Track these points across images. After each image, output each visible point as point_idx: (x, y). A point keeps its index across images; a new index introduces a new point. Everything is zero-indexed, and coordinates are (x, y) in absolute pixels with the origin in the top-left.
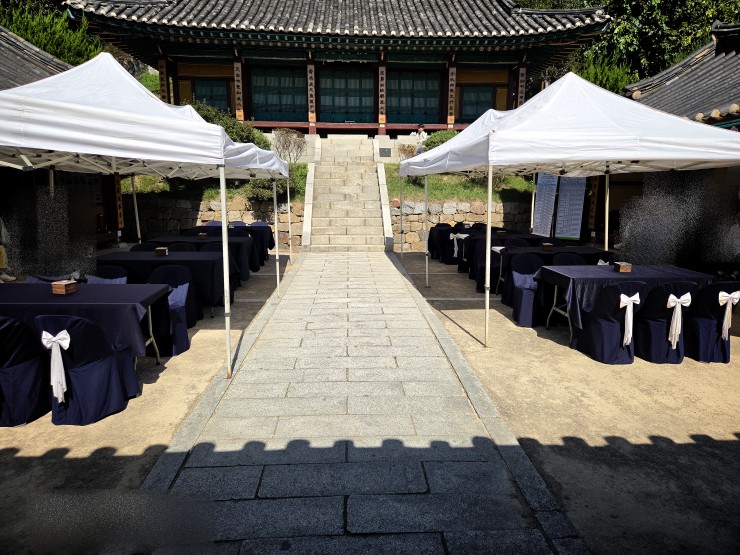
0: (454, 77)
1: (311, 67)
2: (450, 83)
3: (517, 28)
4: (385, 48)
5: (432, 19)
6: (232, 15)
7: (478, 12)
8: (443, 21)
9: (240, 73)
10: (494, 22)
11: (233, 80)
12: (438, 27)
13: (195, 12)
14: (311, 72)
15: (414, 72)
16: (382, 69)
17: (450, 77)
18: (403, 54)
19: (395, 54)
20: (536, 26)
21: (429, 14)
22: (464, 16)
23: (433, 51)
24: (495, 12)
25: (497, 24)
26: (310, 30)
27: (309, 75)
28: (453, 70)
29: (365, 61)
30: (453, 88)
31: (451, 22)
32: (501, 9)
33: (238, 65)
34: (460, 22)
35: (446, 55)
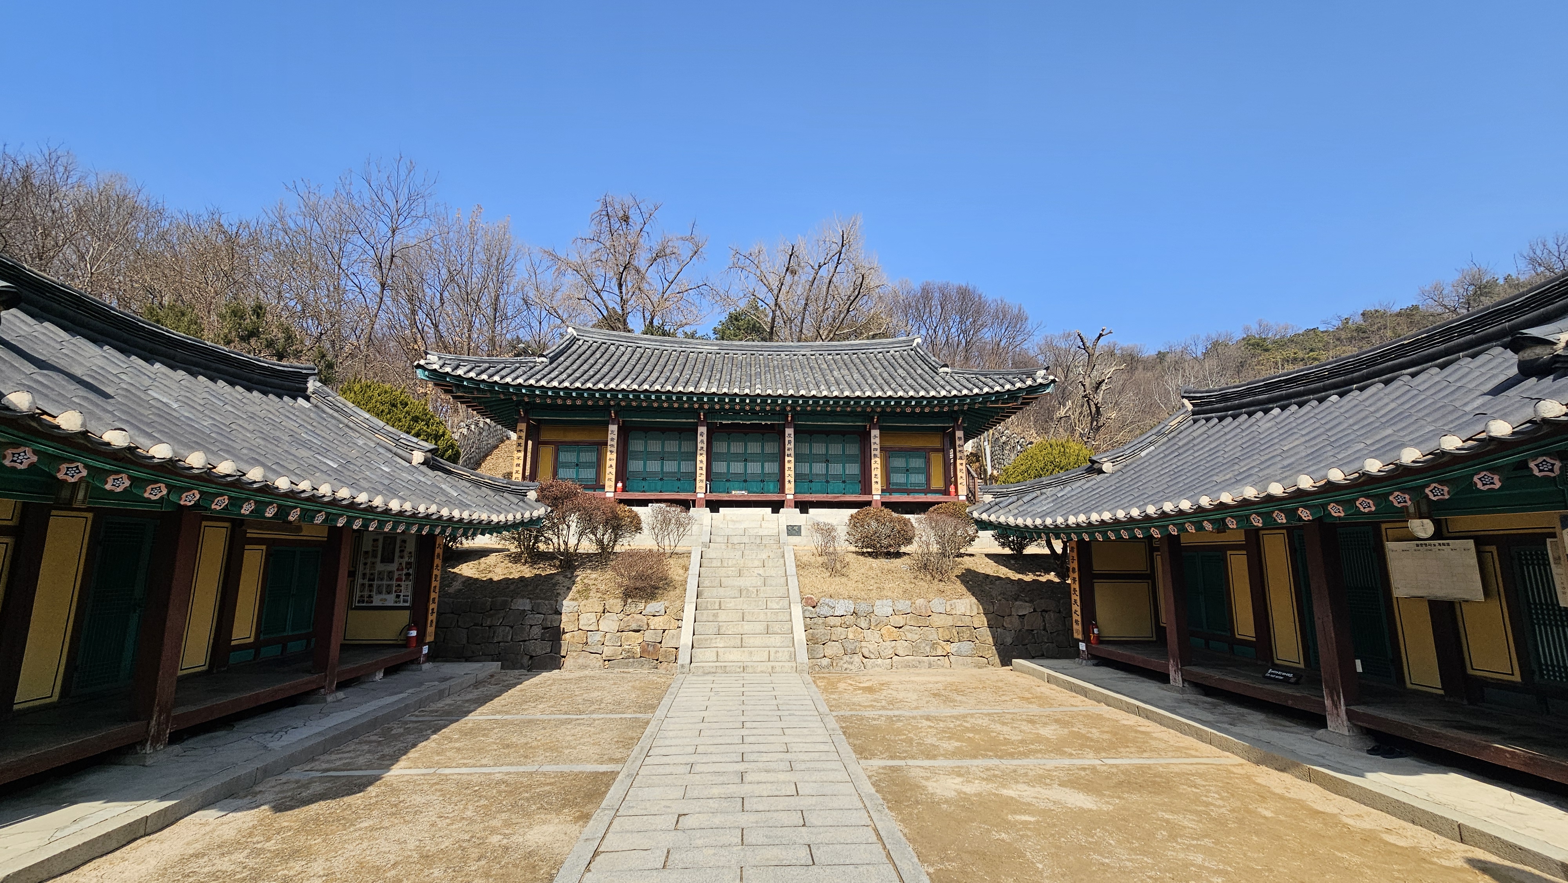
0: (877, 440)
1: (702, 430)
2: (873, 447)
3: (948, 388)
4: (793, 409)
5: (848, 378)
6: (612, 374)
7: (900, 371)
8: (861, 380)
9: (615, 437)
10: (920, 381)
11: (606, 444)
12: (856, 387)
13: (569, 371)
14: (702, 435)
15: (828, 434)
16: (790, 431)
17: (873, 441)
18: (813, 414)
19: (804, 414)
20: (970, 386)
21: (845, 372)
22: (885, 375)
23: (851, 412)
24: (920, 371)
25: (924, 383)
26: (703, 390)
27: (699, 438)
28: (875, 433)
29: (769, 423)
30: (878, 453)
31: (870, 381)
32: (927, 368)
33: (613, 428)
34: (880, 381)
35: (866, 416)
